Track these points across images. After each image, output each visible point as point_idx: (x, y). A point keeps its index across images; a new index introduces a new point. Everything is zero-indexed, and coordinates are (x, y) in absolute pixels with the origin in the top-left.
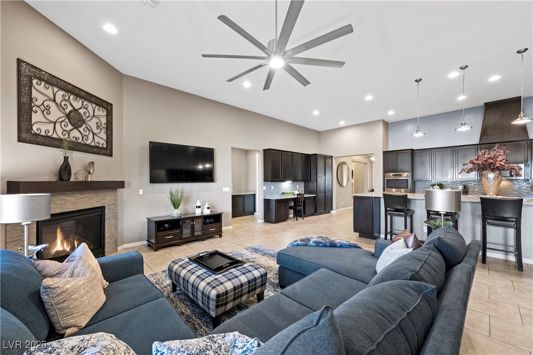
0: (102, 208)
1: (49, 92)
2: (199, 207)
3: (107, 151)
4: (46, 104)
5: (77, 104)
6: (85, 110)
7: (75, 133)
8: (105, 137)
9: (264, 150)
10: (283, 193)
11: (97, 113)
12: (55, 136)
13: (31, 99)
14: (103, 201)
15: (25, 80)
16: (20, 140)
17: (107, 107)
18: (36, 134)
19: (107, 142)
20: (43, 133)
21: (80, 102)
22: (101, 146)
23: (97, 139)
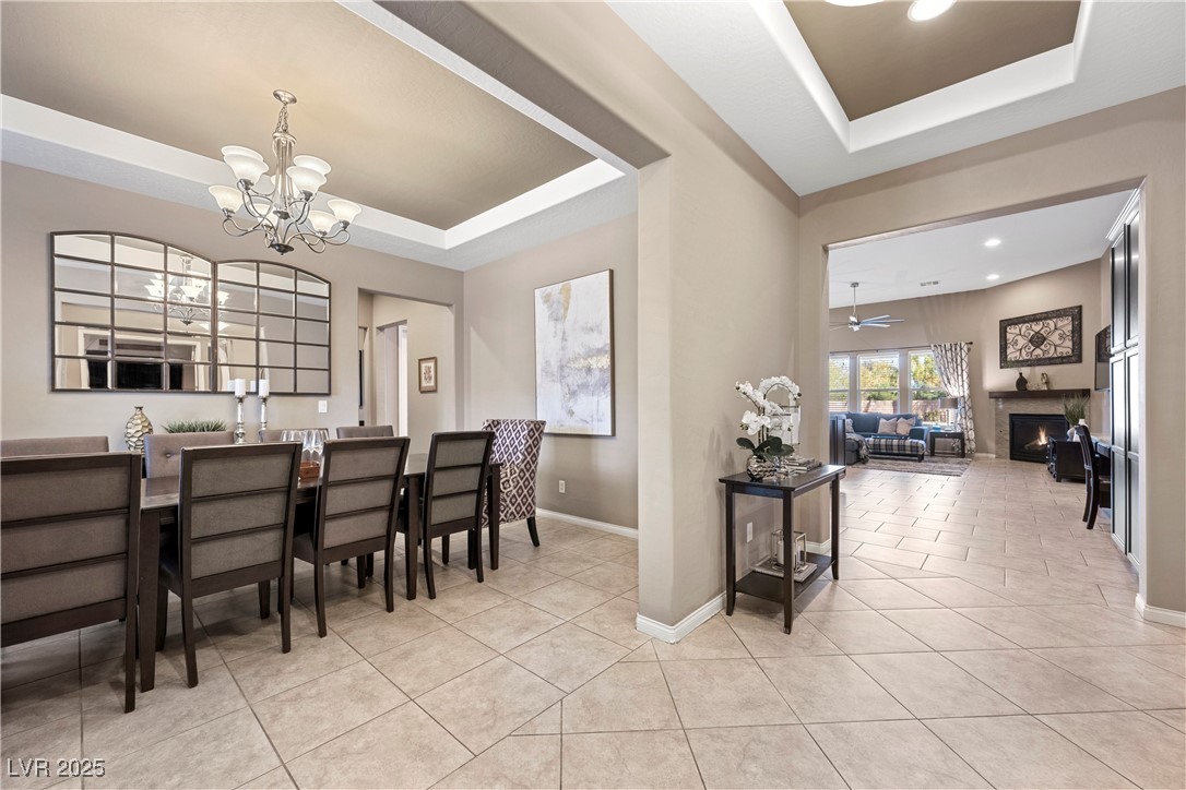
1: (1017, 331)
3: (1076, 356)
4: (1015, 339)
5: (1037, 327)
6: (1046, 329)
7: (1038, 352)
8: (1071, 345)
11: (1060, 324)
12: (1021, 359)
13: (1006, 341)
15: (1003, 331)
16: (1001, 367)
17: (1074, 312)
18: (1010, 361)
19: (1073, 349)
20: (1013, 360)
21: (1041, 324)
22: (1065, 355)
23: (1059, 349)
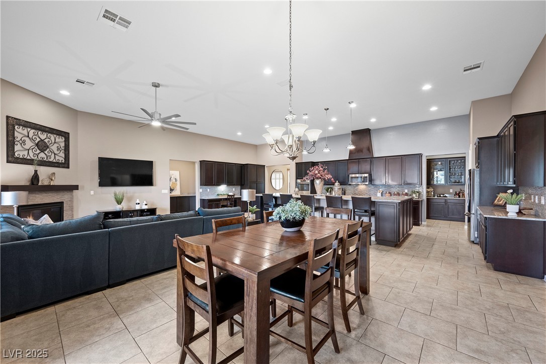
0: (62, 203)
1: (25, 132)
2: (139, 204)
3: (66, 165)
4: (23, 139)
5: (43, 136)
6: (49, 140)
7: (42, 155)
8: (63, 155)
9: (201, 162)
10: (218, 195)
11: (57, 140)
12: (28, 158)
13: (14, 138)
14: (62, 198)
15: (10, 127)
16: (8, 162)
17: (66, 135)
18: (17, 158)
19: (65, 159)
20: (21, 157)
21: (46, 135)
22: (60, 162)
23: (57, 158)
